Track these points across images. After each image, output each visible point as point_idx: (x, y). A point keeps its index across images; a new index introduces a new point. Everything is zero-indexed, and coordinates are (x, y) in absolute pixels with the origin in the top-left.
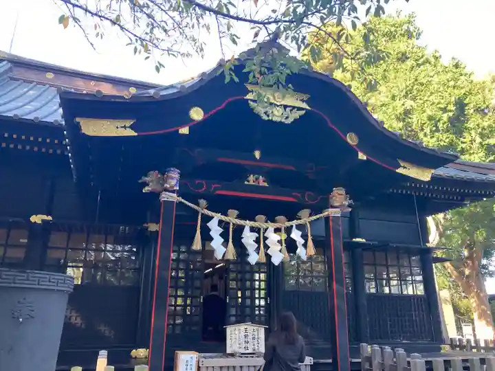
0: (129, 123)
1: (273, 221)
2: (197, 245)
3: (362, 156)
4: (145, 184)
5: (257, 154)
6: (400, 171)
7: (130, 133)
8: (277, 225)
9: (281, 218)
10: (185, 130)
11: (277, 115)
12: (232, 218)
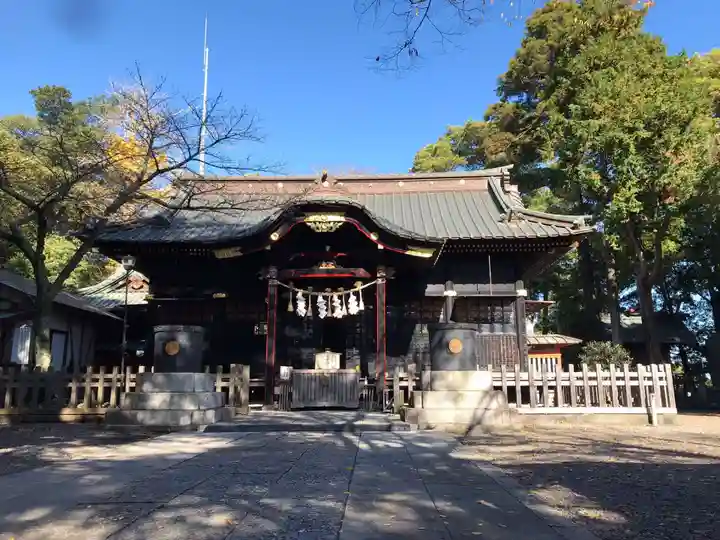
0: (238, 248)
1: (337, 291)
2: (291, 308)
3: (380, 247)
4: (260, 275)
5: (328, 248)
6: (408, 253)
7: (240, 254)
8: (340, 293)
9: (342, 289)
10: (268, 248)
11: (324, 228)
12: (310, 291)
